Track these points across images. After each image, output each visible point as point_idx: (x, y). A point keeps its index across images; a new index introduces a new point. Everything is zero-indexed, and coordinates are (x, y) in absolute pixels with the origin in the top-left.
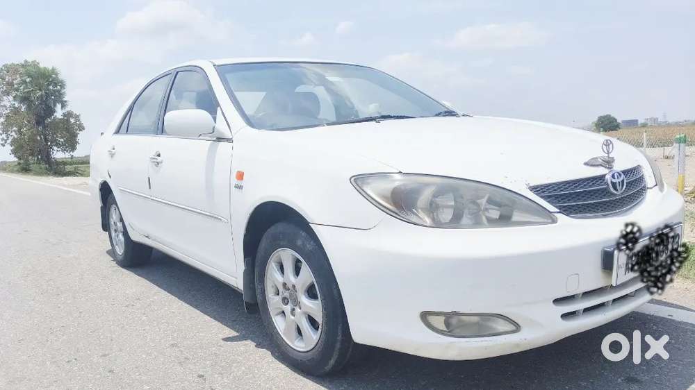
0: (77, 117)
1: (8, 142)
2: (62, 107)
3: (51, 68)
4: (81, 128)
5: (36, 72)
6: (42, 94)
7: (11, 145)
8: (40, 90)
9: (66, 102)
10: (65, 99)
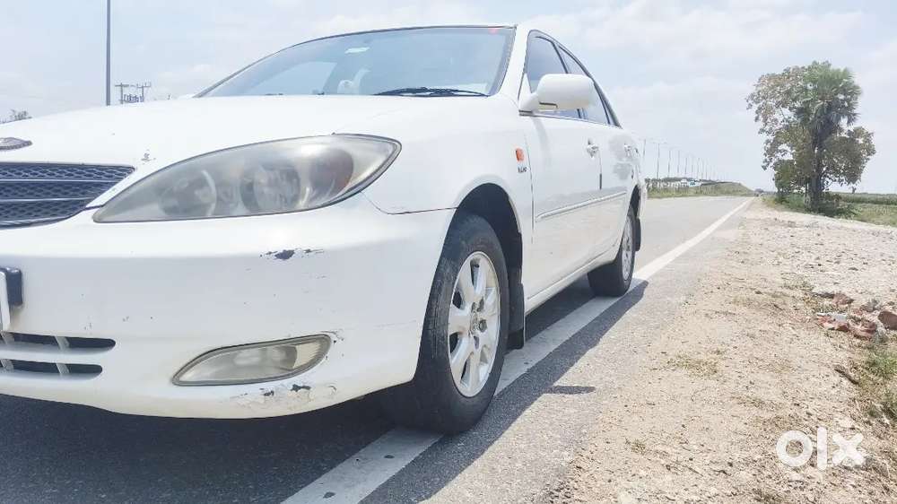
0: (868, 136)
1: (772, 164)
2: (849, 122)
3: (842, 70)
4: (871, 151)
5: (821, 76)
6: (823, 105)
7: (775, 169)
8: (822, 99)
9: (855, 115)
10: (855, 111)
